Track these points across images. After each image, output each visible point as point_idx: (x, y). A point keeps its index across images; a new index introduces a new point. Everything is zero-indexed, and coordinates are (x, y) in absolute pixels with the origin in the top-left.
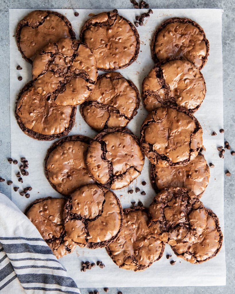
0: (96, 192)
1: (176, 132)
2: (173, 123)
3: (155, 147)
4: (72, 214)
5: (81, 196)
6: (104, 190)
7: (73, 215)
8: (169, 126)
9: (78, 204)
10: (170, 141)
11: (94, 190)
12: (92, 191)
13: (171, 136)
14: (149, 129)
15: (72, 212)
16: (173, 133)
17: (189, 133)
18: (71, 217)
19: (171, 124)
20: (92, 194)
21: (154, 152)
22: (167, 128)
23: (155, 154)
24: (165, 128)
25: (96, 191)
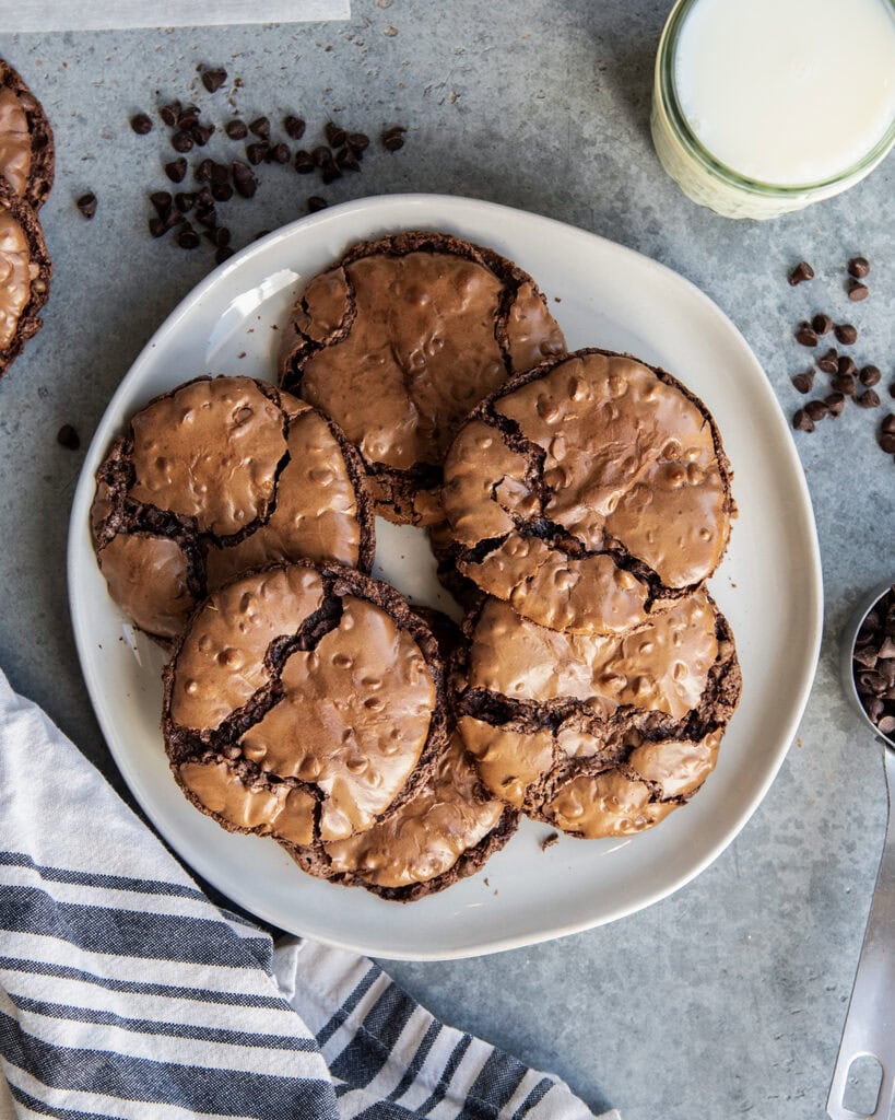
0: (249, 412)
1: (426, 348)
2: (394, 313)
3: (371, 450)
4: (135, 508)
5: (175, 429)
6: (287, 405)
7: (140, 509)
8: (388, 336)
9: (161, 463)
10: (422, 397)
11: (240, 404)
12: (230, 407)
13: (418, 372)
14: (311, 386)
15: (133, 499)
16: (416, 358)
17: (484, 324)
18: (127, 519)
19: (389, 322)
20: (225, 425)
21: (380, 472)
22: (384, 347)
23: (385, 482)
24: (374, 353)
25: (245, 408)
